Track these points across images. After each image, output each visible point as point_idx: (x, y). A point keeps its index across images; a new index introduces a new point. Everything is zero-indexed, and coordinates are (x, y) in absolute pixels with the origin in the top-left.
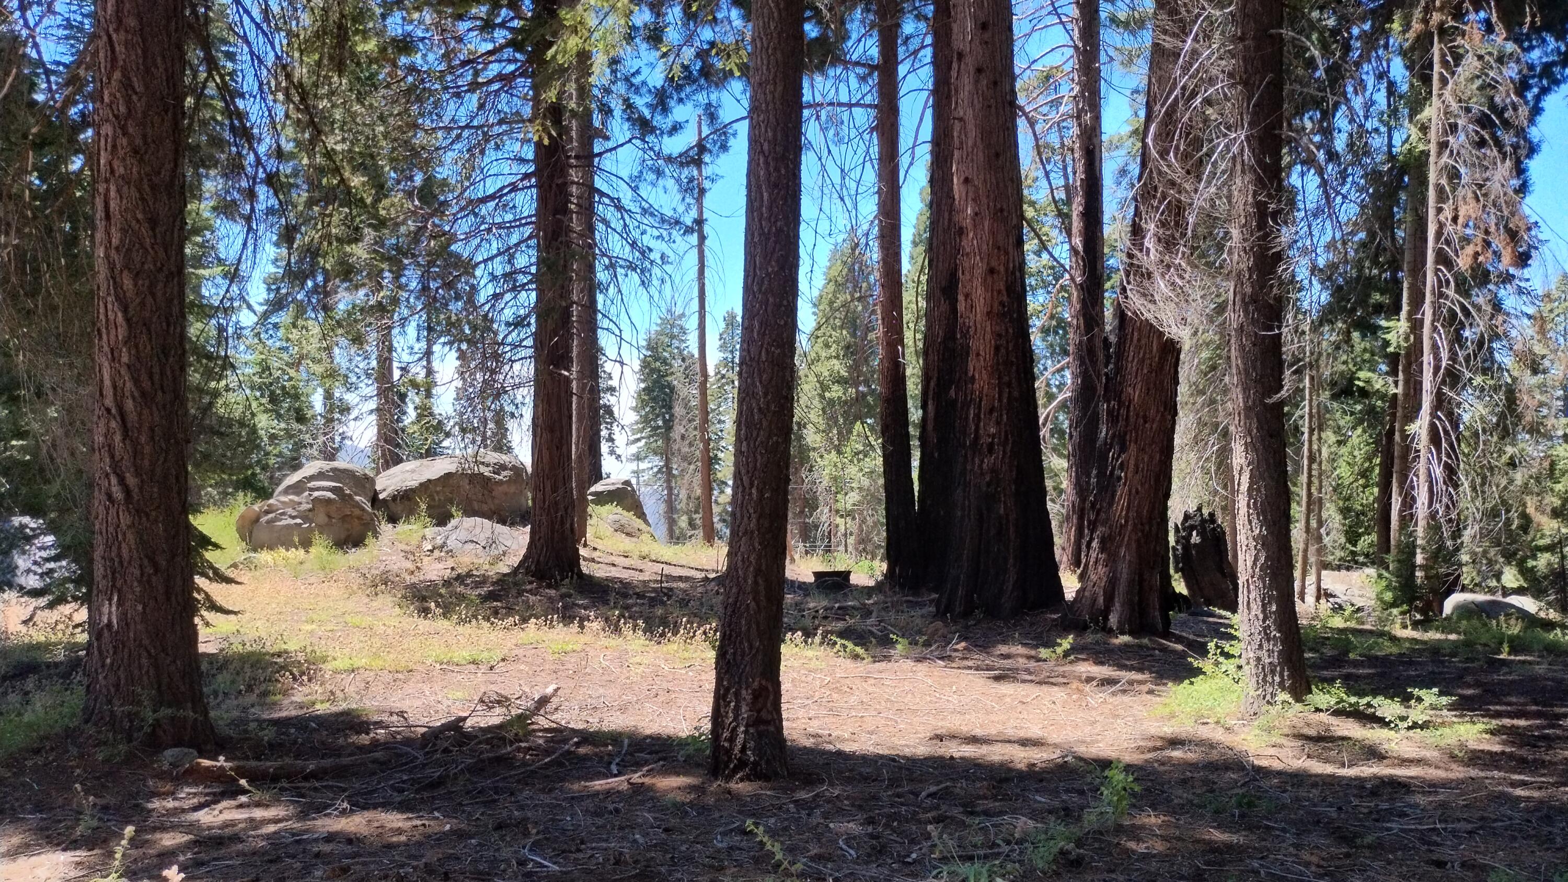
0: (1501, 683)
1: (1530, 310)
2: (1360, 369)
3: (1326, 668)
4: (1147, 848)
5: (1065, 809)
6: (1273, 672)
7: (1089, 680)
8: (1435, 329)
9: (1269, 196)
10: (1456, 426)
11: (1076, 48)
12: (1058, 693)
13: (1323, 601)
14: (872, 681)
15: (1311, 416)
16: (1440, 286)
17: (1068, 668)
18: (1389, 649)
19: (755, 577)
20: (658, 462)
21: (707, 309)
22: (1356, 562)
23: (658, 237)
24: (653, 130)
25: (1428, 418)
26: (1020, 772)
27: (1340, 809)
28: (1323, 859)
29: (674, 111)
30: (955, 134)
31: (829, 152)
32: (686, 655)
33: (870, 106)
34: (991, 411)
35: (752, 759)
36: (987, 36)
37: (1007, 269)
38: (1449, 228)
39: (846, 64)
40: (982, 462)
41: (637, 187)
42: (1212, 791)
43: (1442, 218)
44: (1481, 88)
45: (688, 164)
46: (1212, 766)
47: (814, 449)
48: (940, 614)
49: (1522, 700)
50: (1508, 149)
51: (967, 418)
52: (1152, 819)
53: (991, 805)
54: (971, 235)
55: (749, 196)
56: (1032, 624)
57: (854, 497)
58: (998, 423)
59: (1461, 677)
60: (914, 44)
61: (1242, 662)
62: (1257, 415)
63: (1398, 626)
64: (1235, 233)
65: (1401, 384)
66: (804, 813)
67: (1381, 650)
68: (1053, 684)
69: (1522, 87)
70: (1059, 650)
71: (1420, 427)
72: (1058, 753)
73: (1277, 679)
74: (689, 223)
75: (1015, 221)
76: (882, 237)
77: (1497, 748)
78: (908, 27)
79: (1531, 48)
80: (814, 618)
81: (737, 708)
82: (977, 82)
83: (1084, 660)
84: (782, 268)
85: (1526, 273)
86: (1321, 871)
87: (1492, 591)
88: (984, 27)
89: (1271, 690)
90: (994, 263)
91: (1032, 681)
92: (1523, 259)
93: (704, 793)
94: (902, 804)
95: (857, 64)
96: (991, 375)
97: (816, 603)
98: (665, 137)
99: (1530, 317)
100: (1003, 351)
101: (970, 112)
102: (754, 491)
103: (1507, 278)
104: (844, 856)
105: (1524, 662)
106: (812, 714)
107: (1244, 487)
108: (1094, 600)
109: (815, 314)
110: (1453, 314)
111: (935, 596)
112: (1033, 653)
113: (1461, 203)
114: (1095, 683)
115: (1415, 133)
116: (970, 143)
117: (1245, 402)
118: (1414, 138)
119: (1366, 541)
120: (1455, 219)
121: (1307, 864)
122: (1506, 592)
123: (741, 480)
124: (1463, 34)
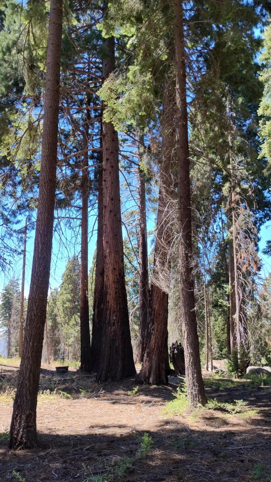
0: (261, 395)
1: (262, 283)
2: (220, 299)
3: (213, 393)
4: (155, 464)
5: (131, 451)
6: (196, 397)
7: (142, 402)
8: (238, 288)
9: (188, 252)
10: (246, 316)
11: (139, 207)
12: (133, 407)
13: (214, 370)
14: (72, 407)
15: (207, 312)
16: (239, 276)
17: (136, 398)
18: (231, 386)
19: (30, 373)
20: (6, 328)
21: (25, 278)
22: (223, 357)
23: (9, 256)
24: (10, 222)
25: (238, 313)
26: (118, 438)
27: (215, 443)
28: (209, 463)
29: (18, 217)
30: (104, 229)
31: (63, 233)
32: (7, 400)
33: (79, 219)
34: (114, 312)
35: (24, 441)
36: (113, 202)
37: (119, 268)
38: (240, 260)
39: (72, 206)
40: (111, 328)
41: (3, 239)
42: (177, 440)
43: (237, 257)
44: (245, 223)
45: (21, 233)
46: (178, 431)
47: (60, 324)
48: (97, 381)
49: (267, 401)
50: (253, 239)
51: (107, 314)
52: (157, 452)
53: (106, 451)
54: (108, 258)
55: (35, 246)
56: (126, 383)
57: (72, 339)
58: (116, 316)
59: (250, 394)
60: (93, 202)
61: (187, 394)
62: (188, 315)
63: (234, 378)
64: (180, 261)
65: (230, 303)
66: (41, 460)
67: (229, 386)
68: (132, 404)
69: (255, 223)
70: (134, 392)
71: (236, 316)
72: (131, 430)
73: (197, 399)
74: (20, 251)
75: (121, 255)
76: (82, 257)
77: (259, 418)
78: (91, 197)
79: (257, 213)
80: (55, 384)
81: (20, 422)
82: (110, 214)
83: (142, 394)
84: (45, 269)
85: (260, 272)
86: (208, 467)
87: (259, 365)
88: (112, 199)
89: (195, 403)
90: (115, 267)
91: (125, 403)
92: (259, 269)
93: (6, 455)
94: (77, 454)
95: (76, 207)
96: (114, 301)
97: (56, 378)
98: (14, 224)
99: (262, 285)
100: (118, 293)
101: (108, 223)
102: (31, 343)
103: (255, 274)
104: (53, 477)
105: (267, 388)
106: (50, 420)
107: (186, 337)
108: (145, 373)
109: (62, 279)
110: (242, 284)
111: (96, 374)
112: (126, 393)
113: (242, 253)
114: (144, 403)
115: (229, 234)
116: (108, 231)
117: (185, 311)
118: (229, 235)
119: (225, 350)
120: (241, 257)
121: (204, 465)
122: (263, 365)
123: (27, 339)
124: (239, 209)
